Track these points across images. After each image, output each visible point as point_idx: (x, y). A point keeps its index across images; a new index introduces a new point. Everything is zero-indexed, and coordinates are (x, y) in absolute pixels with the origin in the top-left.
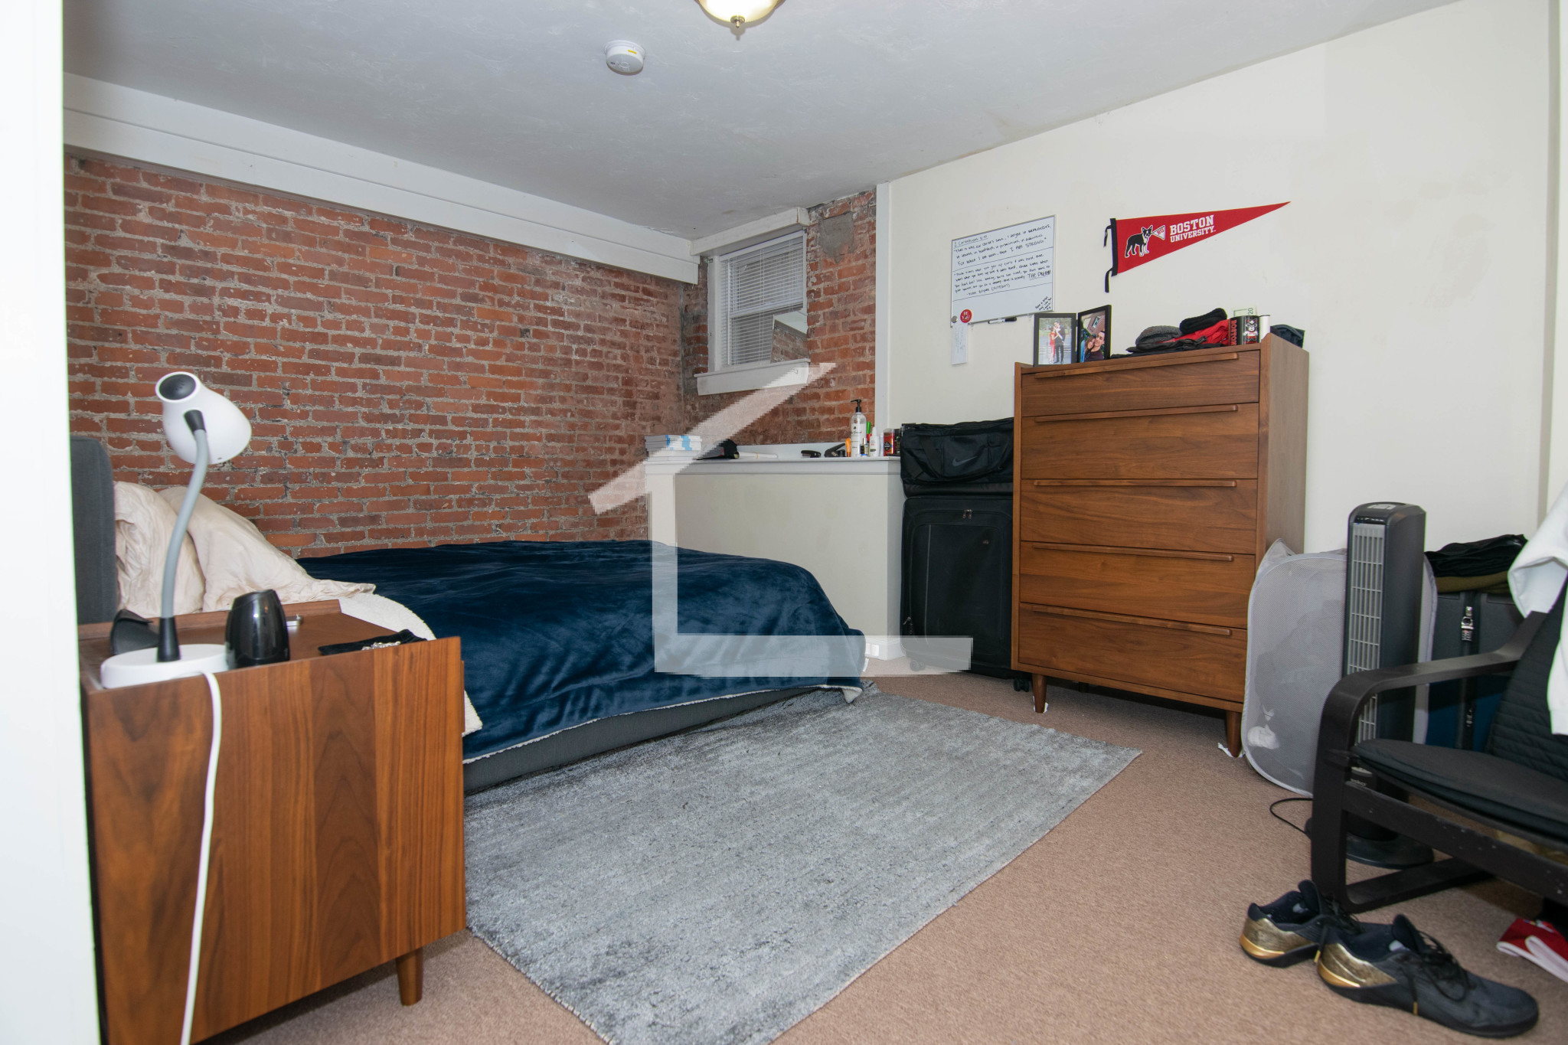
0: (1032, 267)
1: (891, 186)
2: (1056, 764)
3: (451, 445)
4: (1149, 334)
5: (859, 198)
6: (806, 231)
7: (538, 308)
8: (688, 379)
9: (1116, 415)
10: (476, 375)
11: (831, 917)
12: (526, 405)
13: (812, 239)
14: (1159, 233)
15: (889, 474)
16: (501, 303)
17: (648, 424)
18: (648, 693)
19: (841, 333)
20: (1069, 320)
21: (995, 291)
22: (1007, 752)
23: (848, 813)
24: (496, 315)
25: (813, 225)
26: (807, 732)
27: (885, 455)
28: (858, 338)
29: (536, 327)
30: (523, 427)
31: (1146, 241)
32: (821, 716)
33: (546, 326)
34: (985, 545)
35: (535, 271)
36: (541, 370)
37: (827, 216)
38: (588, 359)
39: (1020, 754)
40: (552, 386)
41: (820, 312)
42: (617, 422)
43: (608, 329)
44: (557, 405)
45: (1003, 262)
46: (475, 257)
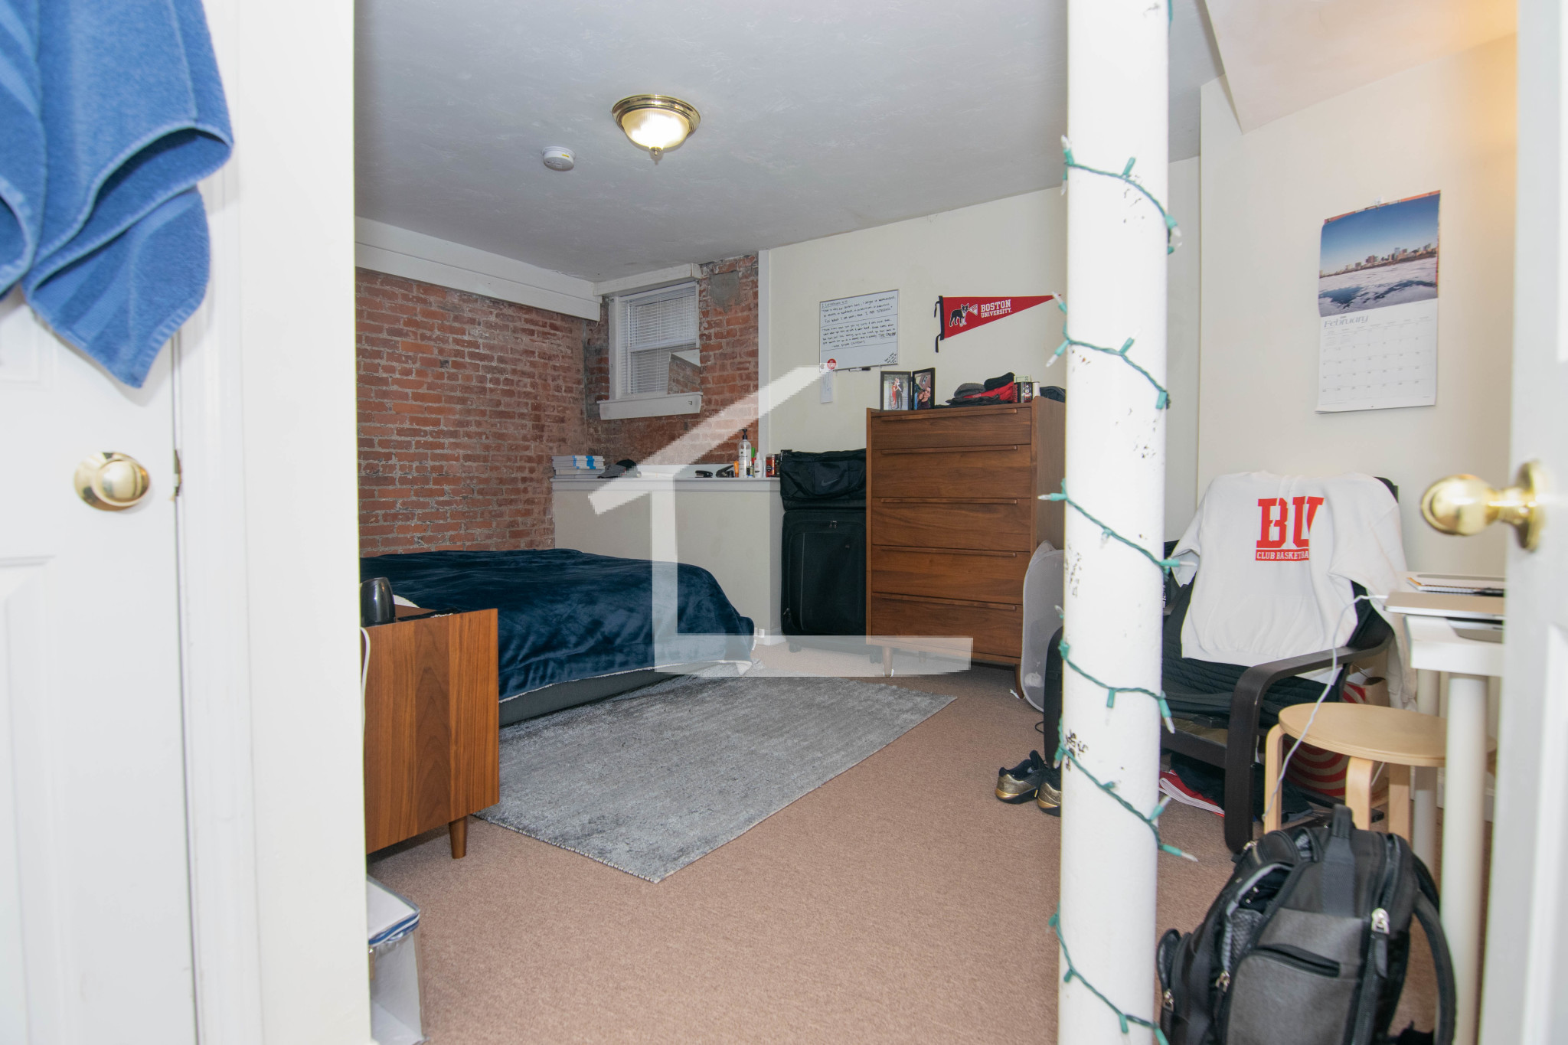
0: (882, 329)
1: (771, 252)
2: (895, 707)
3: (377, 465)
4: (964, 389)
5: (744, 260)
6: (698, 283)
7: (457, 342)
8: (590, 405)
9: (938, 450)
10: (400, 402)
11: (738, 796)
12: (445, 429)
13: (704, 290)
14: (973, 309)
15: (771, 491)
16: (423, 337)
17: (554, 445)
18: (589, 665)
19: (729, 372)
20: (906, 376)
21: (854, 345)
22: (861, 701)
23: (745, 743)
24: (418, 348)
25: (704, 279)
26: (709, 696)
27: (768, 476)
28: (744, 377)
29: (454, 359)
30: (443, 448)
31: (964, 315)
32: (720, 686)
33: (464, 358)
34: (847, 549)
35: (455, 308)
36: (459, 397)
37: (717, 272)
38: (501, 387)
39: (869, 702)
40: (469, 412)
41: (711, 353)
42: (527, 443)
43: (519, 360)
44: (473, 429)
45: (860, 323)
46: (400, 296)
